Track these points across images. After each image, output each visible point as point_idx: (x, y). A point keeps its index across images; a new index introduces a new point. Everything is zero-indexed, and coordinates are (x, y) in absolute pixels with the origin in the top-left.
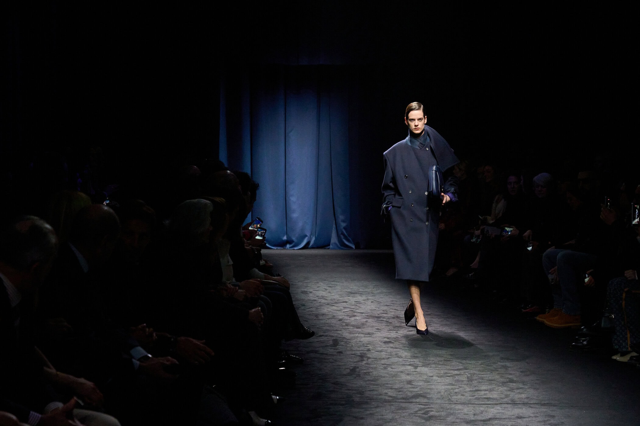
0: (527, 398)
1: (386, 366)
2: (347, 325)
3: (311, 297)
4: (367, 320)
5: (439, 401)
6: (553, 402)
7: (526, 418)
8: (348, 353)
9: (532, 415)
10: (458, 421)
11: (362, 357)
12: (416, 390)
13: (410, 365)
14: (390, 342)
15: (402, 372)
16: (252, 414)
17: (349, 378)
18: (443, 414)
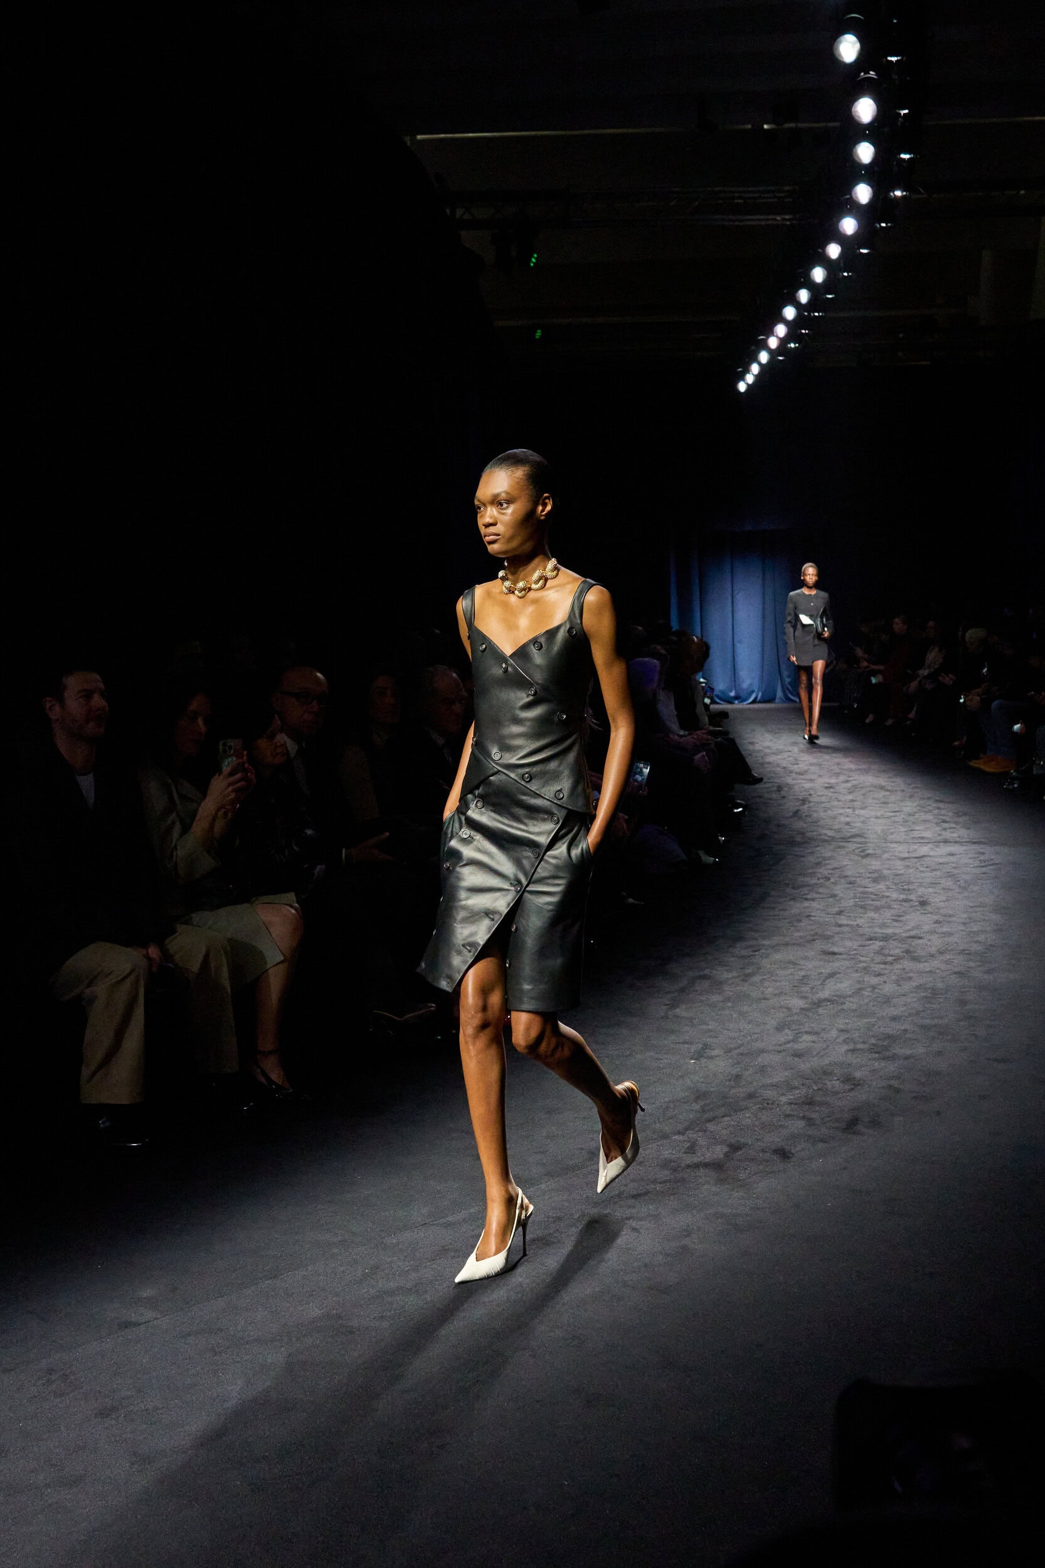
0: (959, 837)
1: (826, 810)
2: (791, 772)
3: (757, 747)
4: (810, 767)
5: (875, 841)
6: (983, 840)
7: (957, 855)
8: (791, 798)
9: (963, 852)
10: (893, 858)
11: (804, 801)
12: (853, 830)
13: (849, 808)
14: (831, 787)
15: (841, 814)
16: (701, 853)
17: (791, 820)
18: (878, 852)
